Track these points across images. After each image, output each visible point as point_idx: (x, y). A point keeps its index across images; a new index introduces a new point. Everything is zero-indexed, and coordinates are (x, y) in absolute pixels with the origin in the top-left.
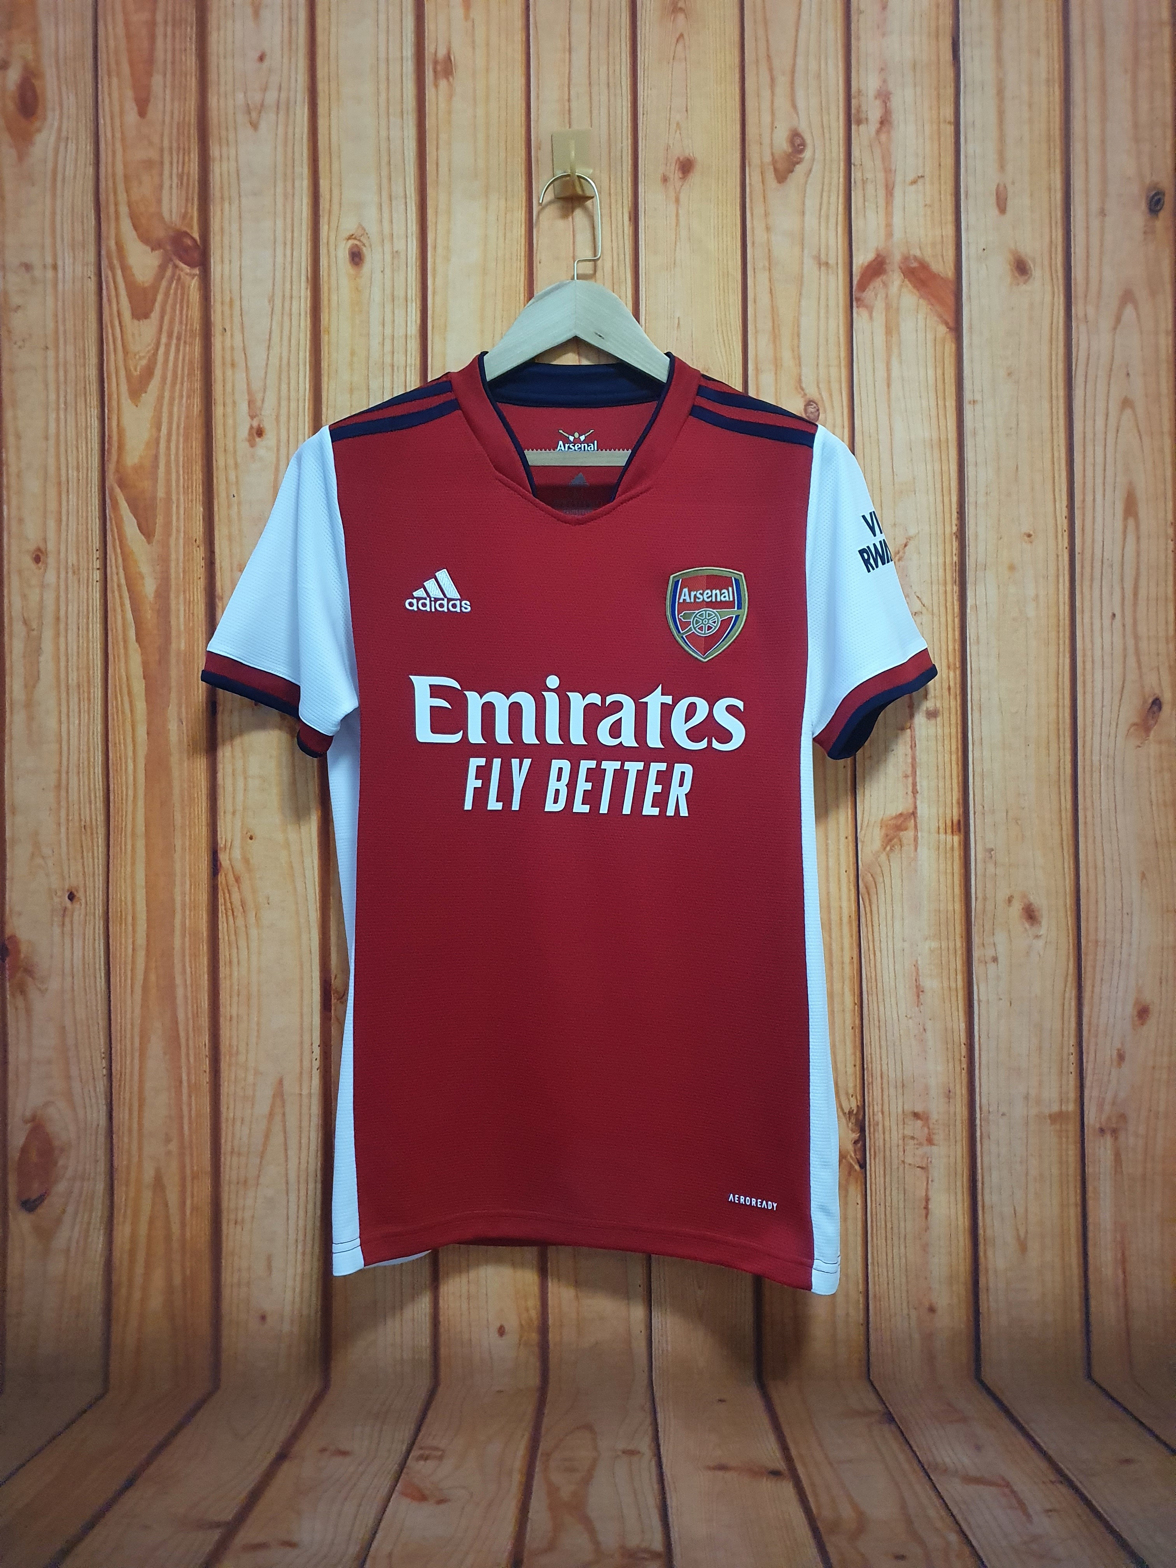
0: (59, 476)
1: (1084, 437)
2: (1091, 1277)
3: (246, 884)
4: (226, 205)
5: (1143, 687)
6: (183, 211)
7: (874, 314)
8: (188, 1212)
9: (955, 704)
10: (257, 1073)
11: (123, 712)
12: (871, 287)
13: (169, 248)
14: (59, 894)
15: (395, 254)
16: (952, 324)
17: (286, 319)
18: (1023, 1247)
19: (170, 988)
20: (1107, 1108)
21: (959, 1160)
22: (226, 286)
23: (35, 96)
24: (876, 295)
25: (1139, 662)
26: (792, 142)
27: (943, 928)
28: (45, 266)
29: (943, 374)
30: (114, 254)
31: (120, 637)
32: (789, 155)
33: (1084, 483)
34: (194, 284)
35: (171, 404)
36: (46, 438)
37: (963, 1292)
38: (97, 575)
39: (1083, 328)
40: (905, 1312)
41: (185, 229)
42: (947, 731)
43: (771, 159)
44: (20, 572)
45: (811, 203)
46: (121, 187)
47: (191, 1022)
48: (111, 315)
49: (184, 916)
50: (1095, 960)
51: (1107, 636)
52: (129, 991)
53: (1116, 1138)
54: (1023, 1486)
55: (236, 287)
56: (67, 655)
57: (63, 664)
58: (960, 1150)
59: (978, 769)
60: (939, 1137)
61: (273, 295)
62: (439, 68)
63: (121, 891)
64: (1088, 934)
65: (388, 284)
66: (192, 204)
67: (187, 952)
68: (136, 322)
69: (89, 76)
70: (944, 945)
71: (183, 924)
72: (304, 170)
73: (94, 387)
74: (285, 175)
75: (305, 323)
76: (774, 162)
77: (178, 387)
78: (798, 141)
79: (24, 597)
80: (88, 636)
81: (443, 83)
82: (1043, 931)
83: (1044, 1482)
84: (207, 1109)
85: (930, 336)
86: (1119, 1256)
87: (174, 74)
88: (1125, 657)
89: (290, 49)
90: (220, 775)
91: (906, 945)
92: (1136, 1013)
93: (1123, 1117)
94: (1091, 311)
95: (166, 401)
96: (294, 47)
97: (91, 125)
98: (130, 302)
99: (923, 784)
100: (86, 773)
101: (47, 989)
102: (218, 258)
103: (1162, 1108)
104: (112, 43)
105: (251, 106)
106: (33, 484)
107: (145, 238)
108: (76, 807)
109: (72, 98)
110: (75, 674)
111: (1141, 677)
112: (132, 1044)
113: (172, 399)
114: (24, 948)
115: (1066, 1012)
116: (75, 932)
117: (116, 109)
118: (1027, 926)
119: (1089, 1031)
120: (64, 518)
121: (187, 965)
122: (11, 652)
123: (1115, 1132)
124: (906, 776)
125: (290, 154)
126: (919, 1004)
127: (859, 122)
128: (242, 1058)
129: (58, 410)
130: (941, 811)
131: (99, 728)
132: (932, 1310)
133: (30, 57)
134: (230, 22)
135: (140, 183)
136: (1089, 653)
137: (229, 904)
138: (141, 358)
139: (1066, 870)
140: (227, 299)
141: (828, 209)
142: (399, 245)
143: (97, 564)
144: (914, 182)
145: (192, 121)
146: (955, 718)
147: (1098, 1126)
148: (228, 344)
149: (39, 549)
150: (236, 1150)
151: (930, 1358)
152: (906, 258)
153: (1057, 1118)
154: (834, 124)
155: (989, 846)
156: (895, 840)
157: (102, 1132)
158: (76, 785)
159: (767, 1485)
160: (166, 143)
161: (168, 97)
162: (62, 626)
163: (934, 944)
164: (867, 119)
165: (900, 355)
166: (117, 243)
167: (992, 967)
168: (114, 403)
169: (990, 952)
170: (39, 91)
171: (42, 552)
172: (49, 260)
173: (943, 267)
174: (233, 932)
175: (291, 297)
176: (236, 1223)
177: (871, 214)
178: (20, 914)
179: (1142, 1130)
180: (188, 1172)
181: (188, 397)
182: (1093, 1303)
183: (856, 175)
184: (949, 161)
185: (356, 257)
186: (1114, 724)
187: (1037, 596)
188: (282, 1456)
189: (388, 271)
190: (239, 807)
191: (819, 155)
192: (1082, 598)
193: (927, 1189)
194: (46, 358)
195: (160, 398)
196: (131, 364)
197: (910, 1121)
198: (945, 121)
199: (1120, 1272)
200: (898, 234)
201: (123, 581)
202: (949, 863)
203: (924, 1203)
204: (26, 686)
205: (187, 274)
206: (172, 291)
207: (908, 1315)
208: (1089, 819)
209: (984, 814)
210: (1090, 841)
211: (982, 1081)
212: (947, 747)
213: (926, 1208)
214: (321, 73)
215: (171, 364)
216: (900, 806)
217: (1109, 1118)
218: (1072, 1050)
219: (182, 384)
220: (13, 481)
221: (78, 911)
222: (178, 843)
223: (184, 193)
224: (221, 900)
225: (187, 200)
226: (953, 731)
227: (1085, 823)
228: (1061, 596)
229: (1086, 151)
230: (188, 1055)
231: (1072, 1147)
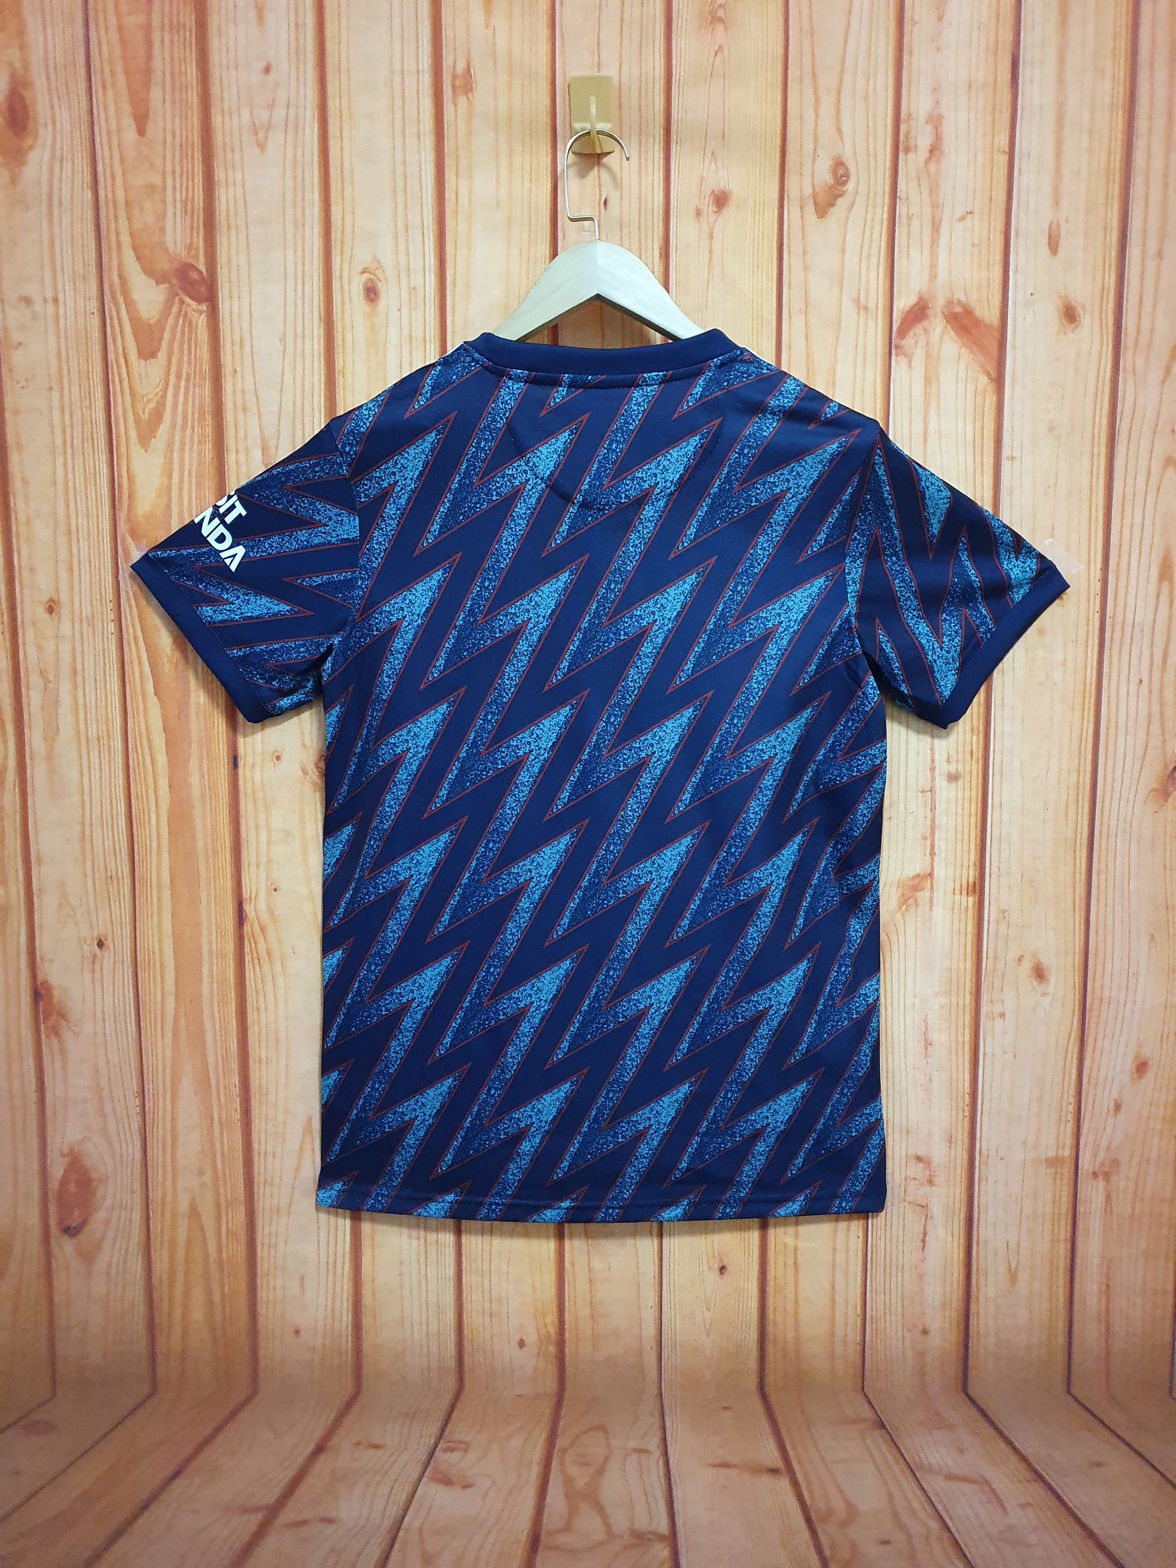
0: (69, 524)
1: (1124, 498)
2: (1076, 1307)
3: (271, 934)
4: (233, 233)
5: (1165, 753)
6: (188, 241)
7: (913, 363)
8: (224, 1237)
9: (976, 768)
10: (286, 1111)
11: (144, 765)
12: (911, 334)
13: (174, 281)
14: (88, 942)
15: (412, 290)
16: (993, 374)
17: (299, 359)
18: (1013, 1277)
19: (202, 1032)
20: (1102, 1154)
21: (957, 1200)
22: (236, 325)
23: (25, 109)
24: (916, 343)
25: (1163, 728)
26: (835, 173)
27: (953, 984)
28: (45, 300)
29: (983, 428)
30: (118, 289)
31: (139, 690)
32: (831, 188)
33: (1121, 546)
34: (202, 321)
35: (182, 450)
36: (54, 483)
37: (954, 1315)
38: (112, 627)
39: (1130, 382)
40: (900, 1333)
41: (192, 261)
42: (967, 795)
43: (810, 191)
44: (34, 624)
45: (853, 239)
46: (122, 214)
47: (221, 1064)
48: (116, 353)
49: (211, 965)
50: (1099, 1016)
51: (1133, 700)
52: (159, 1035)
53: (1108, 1181)
54: (1002, 1485)
55: (246, 325)
56: (85, 706)
57: (82, 716)
58: (959, 1190)
59: (996, 833)
60: (940, 1179)
61: (285, 335)
62: (458, 83)
63: (149, 940)
64: (1093, 992)
65: (405, 322)
66: (198, 233)
67: (216, 999)
68: (142, 361)
69: (82, 85)
70: (954, 1000)
71: (211, 971)
72: (315, 197)
73: (102, 430)
74: (295, 200)
75: (319, 365)
76: (814, 196)
77: (188, 432)
78: (841, 171)
79: (40, 648)
80: (106, 689)
81: (462, 101)
82: (1051, 988)
83: (1020, 1481)
84: (239, 1145)
85: (970, 388)
86: (1104, 1287)
87: (173, 86)
88: (1149, 723)
89: (298, 59)
90: (243, 829)
91: (917, 1000)
92: (1134, 1065)
93: (1115, 1163)
94: (1140, 362)
95: (177, 447)
96: (301, 57)
97: (86, 143)
98: (136, 341)
99: (941, 846)
100: (110, 827)
101: (80, 1033)
102: (227, 295)
103: (1154, 1155)
104: (105, 49)
105: (258, 125)
106: (42, 532)
107: (149, 271)
108: (101, 858)
109: (65, 113)
110: (95, 726)
111: (1164, 741)
112: (164, 1084)
113: (183, 444)
114: (56, 993)
115: (1068, 1066)
116: (105, 978)
117: (113, 126)
118: (1035, 983)
119: (1089, 1082)
120: (76, 568)
121: (216, 1011)
122: (29, 705)
123: (1107, 1176)
124: (925, 838)
125: (299, 179)
126: (926, 1055)
127: (907, 150)
128: (272, 1098)
129: (65, 453)
130: (958, 872)
131: (121, 781)
132: (925, 1332)
133: (18, 64)
134: (231, 28)
135: (142, 209)
136: (1113, 720)
137: (255, 955)
138: (148, 401)
139: (1077, 929)
140: (237, 338)
141: (870, 248)
142: (417, 281)
143: (112, 616)
144: (962, 219)
145: (196, 140)
146: (977, 781)
147: (1091, 1170)
148: (239, 387)
149: (51, 600)
150: (269, 1180)
151: (921, 1373)
152: (950, 303)
153: (1054, 1162)
154: (880, 152)
155: (1002, 908)
156: (911, 900)
157: (138, 1165)
158: (100, 837)
159: (766, 1480)
160: (169, 168)
161: (169, 113)
162: (79, 679)
163: (944, 1000)
164: (916, 146)
165: (939, 407)
166: (121, 277)
167: (999, 1022)
168: (123, 449)
169: (998, 1008)
170: (28, 102)
171: (54, 602)
172: (49, 294)
173: (989, 313)
174: (260, 981)
175: (304, 337)
176: (270, 1247)
177: (914, 253)
178: (52, 961)
179: (1133, 1174)
180: (223, 1201)
181: (200, 443)
182: (1076, 1327)
183: (901, 210)
184: (1002, 196)
185: (371, 293)
186: (1133, 790)
187: (1065, 660)
188: (319, 1450)
189: (405, 310)
190: (263, 860)
191: (862, 188)
192: (1110, 663)
193: (925, 1226)
194: (51, 399)
195: (170, 444)
196: (139, 406)
197: (912, 1163)
198: (999, 151)
199: (1103, 1302)
200: (942, 276)
201: (139, 634)
202: (963, 922)
203: (921, 1237)
204: (45, 739)
205: (194, 310)
206: (179, 329)
207: (903, 1335)
208: (1103, 883)
209: (999, 876)
210: (1102, 903)
211: (983, 1128)
212: (966, 811)
213: (924, 1241)
214: (331, 89)
215: (180, 408)
216: (917, 866)
217: (1103, 1164)
218: (1072, 1100)
219: (193, 428)
220: (23, 529)
221: (107, 958)
222: (204, 894)
223: (188, 221)
224: (247, 950)
225: (192, 228)
226: (974, 795)
227: (1098, 887)
228: (1089, 661)
229: (1147, 186)
230: (218, 1095)
231: (1065, 1189)
